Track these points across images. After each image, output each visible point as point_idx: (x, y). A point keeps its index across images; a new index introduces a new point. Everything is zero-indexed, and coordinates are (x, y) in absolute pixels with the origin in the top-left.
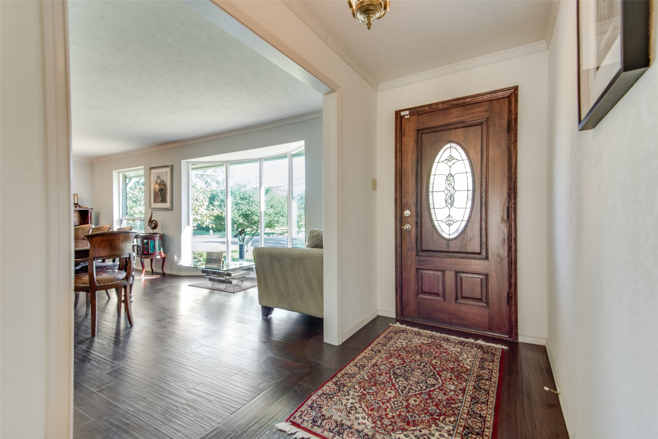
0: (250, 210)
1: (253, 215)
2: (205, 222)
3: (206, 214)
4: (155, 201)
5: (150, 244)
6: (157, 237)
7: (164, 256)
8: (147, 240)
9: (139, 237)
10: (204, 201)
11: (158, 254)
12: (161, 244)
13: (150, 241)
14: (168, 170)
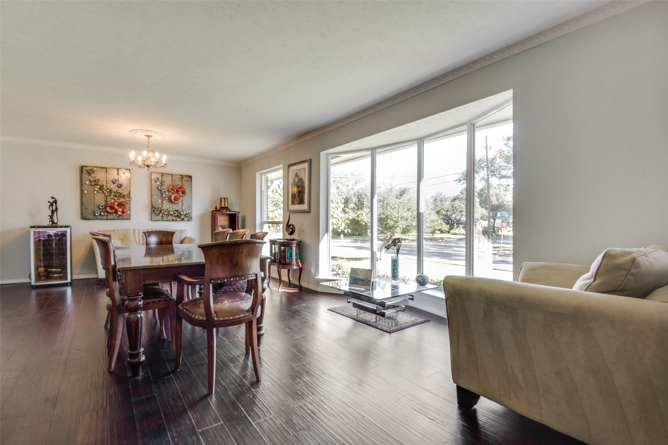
0: (384, 214)
1: (387, 219)
2: (340, 227)
3: (341, 218)
4: (293, 203)
5: (287, 252)
6: (294, 243)
7: (301, 266)
8: (284, 248)
9: (277, 244)
10: (339, 203)
11: (295, 263)
12: (298, 252)
13: (287, 249)
14: (306, 165)
